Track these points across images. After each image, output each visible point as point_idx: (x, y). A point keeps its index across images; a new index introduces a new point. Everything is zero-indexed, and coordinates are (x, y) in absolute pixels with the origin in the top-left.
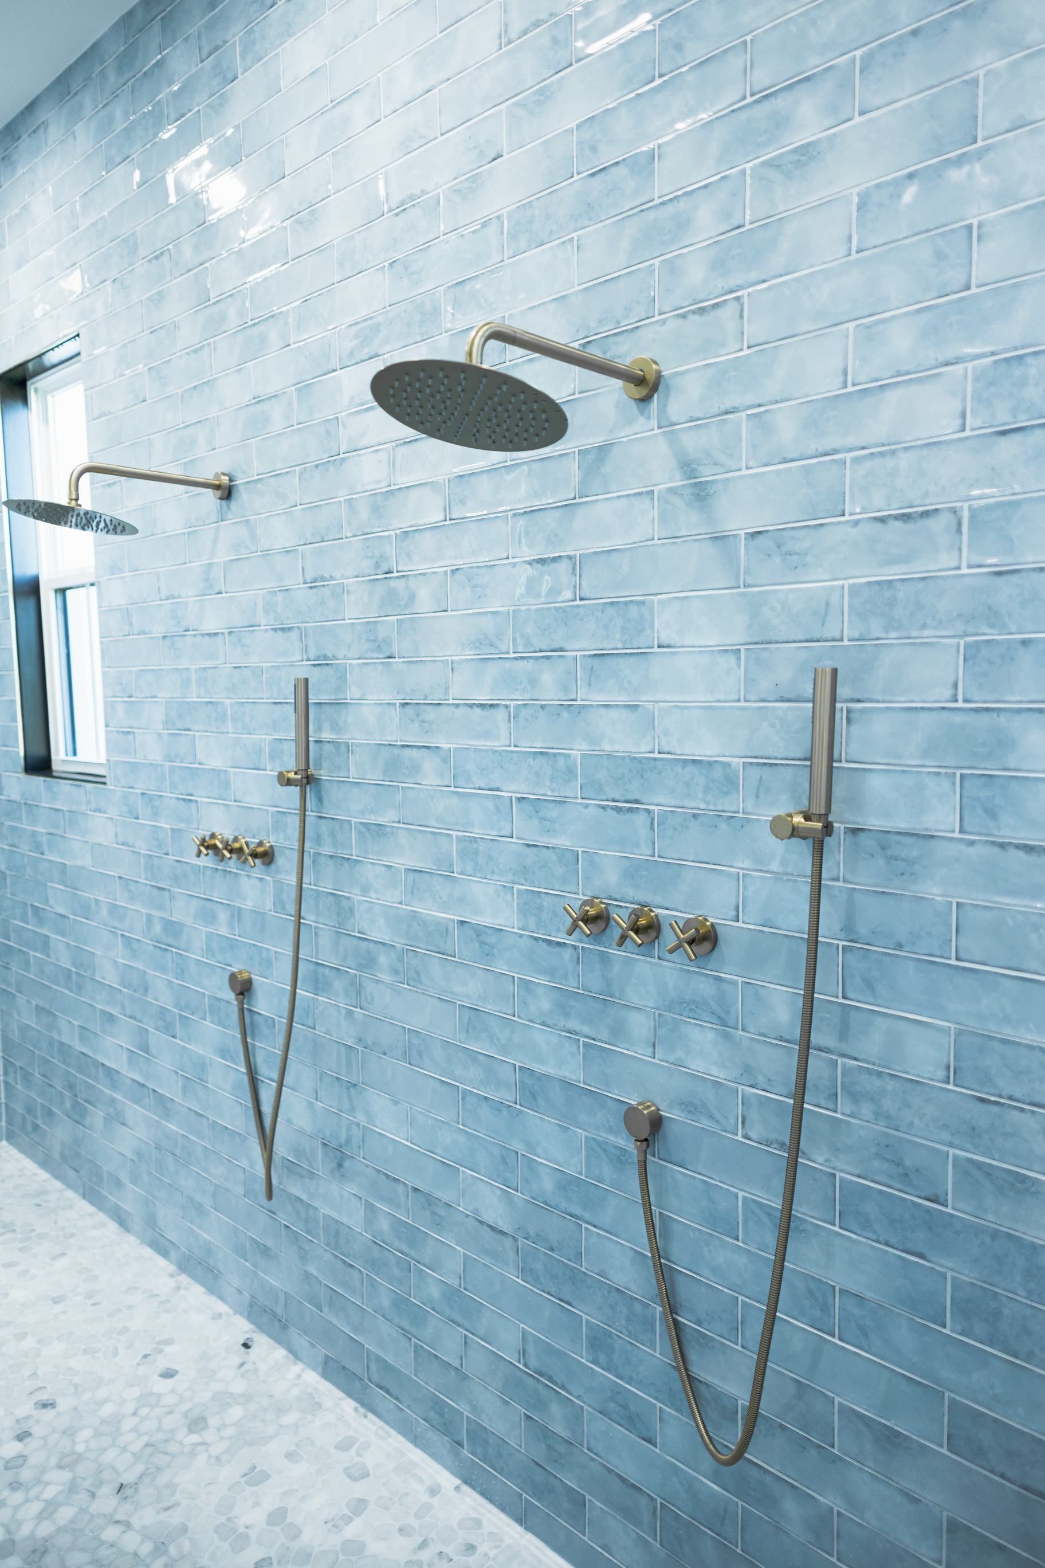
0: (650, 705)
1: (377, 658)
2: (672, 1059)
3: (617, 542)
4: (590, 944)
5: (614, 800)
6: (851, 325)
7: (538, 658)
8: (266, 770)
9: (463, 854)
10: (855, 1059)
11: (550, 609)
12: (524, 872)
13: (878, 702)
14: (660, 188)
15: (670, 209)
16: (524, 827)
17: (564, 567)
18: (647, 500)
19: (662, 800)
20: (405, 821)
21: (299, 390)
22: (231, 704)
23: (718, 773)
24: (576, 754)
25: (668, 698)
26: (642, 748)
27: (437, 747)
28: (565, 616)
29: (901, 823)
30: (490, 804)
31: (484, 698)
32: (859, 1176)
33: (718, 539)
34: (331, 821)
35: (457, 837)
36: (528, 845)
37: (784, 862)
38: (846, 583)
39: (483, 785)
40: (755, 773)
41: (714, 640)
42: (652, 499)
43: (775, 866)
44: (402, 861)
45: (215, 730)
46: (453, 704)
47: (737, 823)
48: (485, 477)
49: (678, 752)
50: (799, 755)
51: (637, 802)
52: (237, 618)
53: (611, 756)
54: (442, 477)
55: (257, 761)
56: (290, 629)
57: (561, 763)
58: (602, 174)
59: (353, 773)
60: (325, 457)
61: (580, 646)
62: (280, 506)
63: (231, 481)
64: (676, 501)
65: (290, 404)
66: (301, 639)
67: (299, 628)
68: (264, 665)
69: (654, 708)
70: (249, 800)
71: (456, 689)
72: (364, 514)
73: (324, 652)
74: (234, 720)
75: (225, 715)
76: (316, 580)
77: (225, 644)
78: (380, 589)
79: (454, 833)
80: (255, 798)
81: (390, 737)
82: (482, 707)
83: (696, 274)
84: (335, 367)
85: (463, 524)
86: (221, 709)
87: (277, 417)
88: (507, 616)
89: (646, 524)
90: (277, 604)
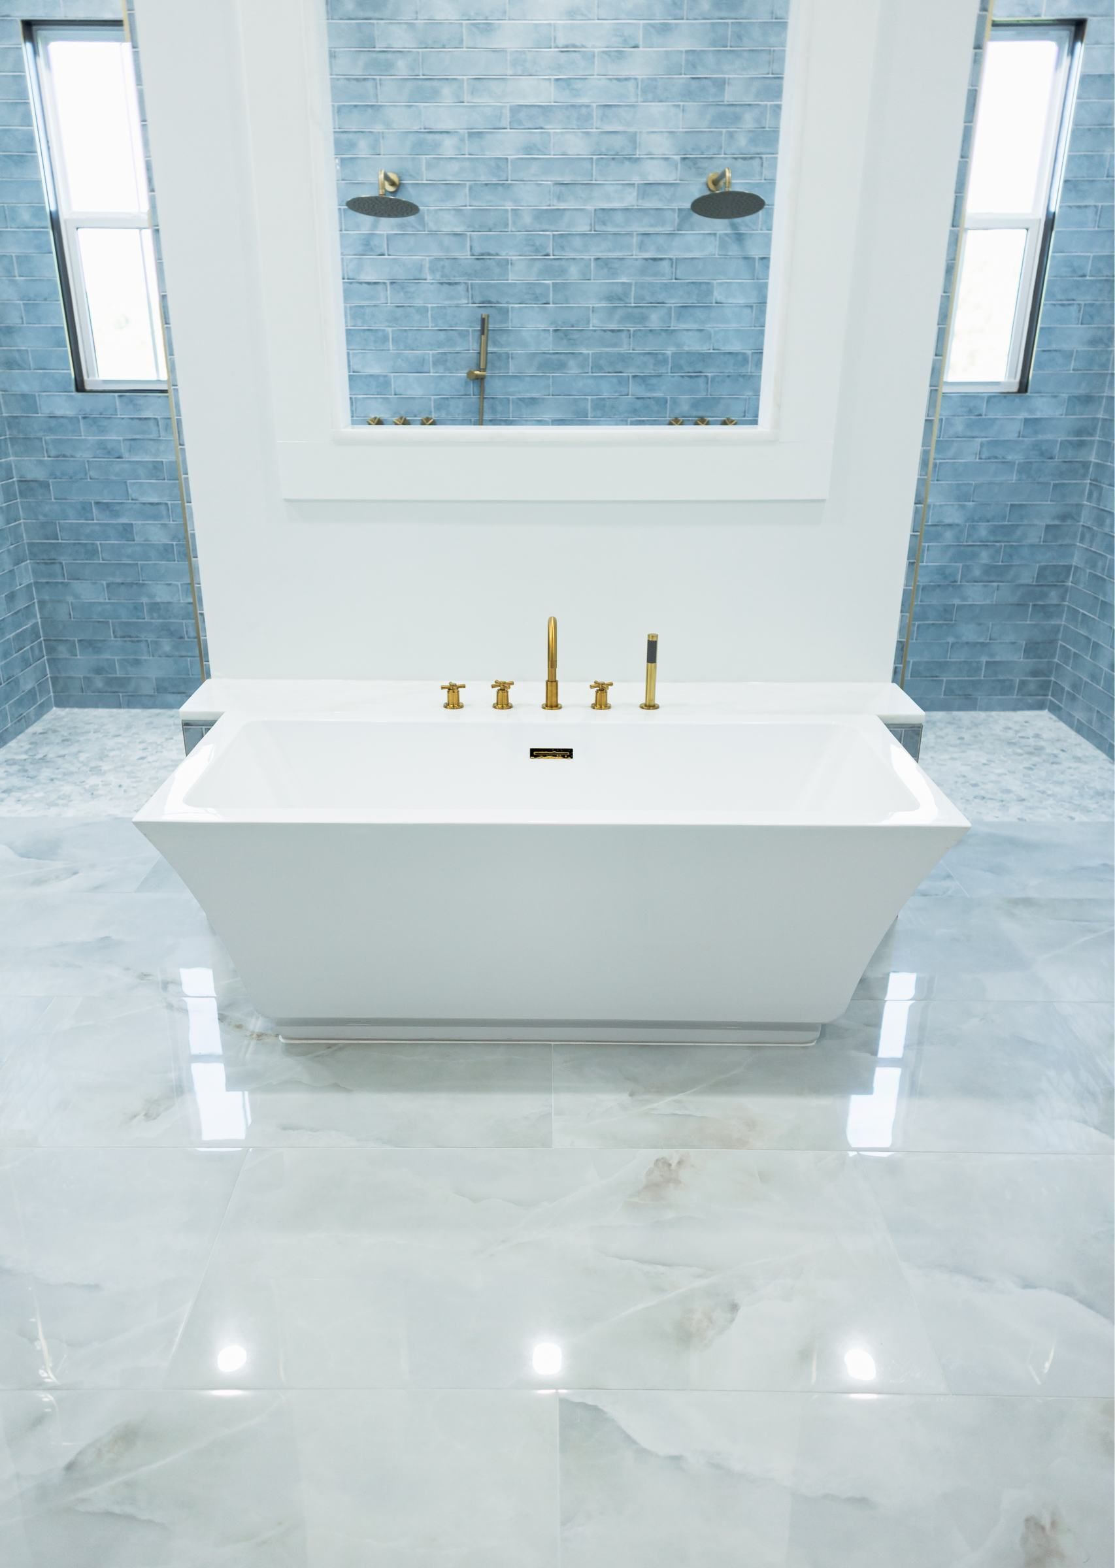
1: (535, 304)
3: (696, 254)
5: (688, 373)
7: (649, 307)
8: (429, 373)
9: (594, 408)
11: (658, 283)
12: (635, 411)
14: (728, 97)
15: (732, 109)
16: (635, 389)
17: (665, 264)
18: (713, 237)
19: (712, 371)
20: (554, 394)
21: (469, 133)
22: (393, 331)
23: (740, 357)
24: (669, 353)
25: (719, 326)
26: (705, 348)
27: (581, 353)
28: (666, 287)
30: (615, 380)
31: (613, 326)
33: (746, 258)
34: (491, 400)
35: (591, 399)
36: (639, 398)
39: (610, 370)
40: (756, 357)
41: (741, 301)
42: (716, 236)
45: (374, 348)
46: (593, 330)
47: (747, 378)
48: (620, 212)
49: (723, 349)
51: (700, 372)
52: (401, 274)
53: (688, 353)
54: (590, 207)
55: (419, 367)
56: (456, 283)
57: (660, 357)
58: (698, 80)
59: (512, 370)
60: (494, 180)
61: (673, 302)
62: (449, 205)
63: (400, 180)
64: (727, 239)
65: (462, 140)
66: (467, 290)
67: (465, 283)
68: (429, 305)
69: (712, 330)
70: (410, 393)
71: (595, 322)
72: (527, 219)
73: (490, 299)
74: (395, 341)
75: (385, 339)
76: (482, 255)
77: (387, 290)
78: (538, 265)
79: (589, 397)
80: (417, 391)
81: (544, 349)
82: (612, 331)
83: (742, 141)
84: (505, 126)
85: (603, 235)
86: (380, 334)
87: (448, 146)
88: (630, 284)
89: (711, 248)
90: (443, 267)
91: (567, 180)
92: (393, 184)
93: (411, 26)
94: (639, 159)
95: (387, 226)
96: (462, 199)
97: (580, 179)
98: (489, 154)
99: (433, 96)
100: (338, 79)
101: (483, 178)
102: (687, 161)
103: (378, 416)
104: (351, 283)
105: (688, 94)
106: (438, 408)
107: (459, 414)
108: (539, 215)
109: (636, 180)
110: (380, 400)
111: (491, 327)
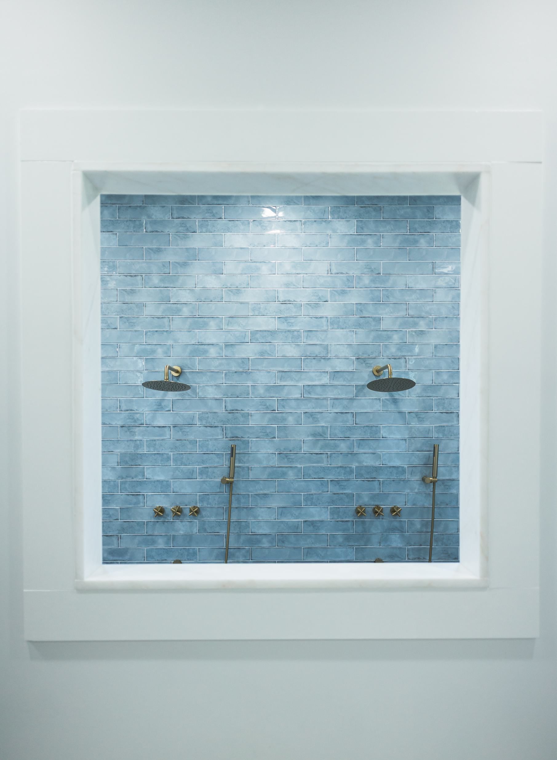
0: (380, 453)
1: (266, 438)
2: (386, 545)
3: (368, 410)
4: (358, 519)
5: (367, 478)
6: (434, 371)
7: (339, 440)
8: (196, 479)
9: (305, 500)
10: (437, 532)
11: (344, 426)
12: (333, 502)
13: (442, 451)
14: (382, 327)
15: (385, 333)
16: (333, 489)
17: (349, 416)
18: (378, 401)
19: (382, 477)
20: (279, 492)
21: (225, 345)
22: (173, 454)
23: (400, 469)
24: (354, 466)
25: (385, 451)
26: (377, 464)
27: (296, 467)
28: (350, 429)
29: (447, 478)
30: (319, 483)
31: (317, 451)
32: (438, 559)
33: (400, 412)
34: (237, 495)
35: (303, 494)
36: (335, 494)
37: (418, 489)
38: (434, 425)
39: (316, 477)
40: (410, 469)
41: (399, 437)
42: (380, 401)
43: (416, 491)
44: (275, 505)
45: (160, 465)
46: (303, 453)
47: (405, 481)
48: (319, 387)
49: (389, 464)
50: (423, 464)
51: (375, 478)
52: (180, 421)
53: (366, 467)
54: (300, 384)
55: (190, 476)
56: (216, 427)
57: (348, 469)
58: (364, 318)
59: (251, 477)
60: (241, 370)
61: (356, 437)
62: (212, 383)
63: (182, 370)
64: (388, 402)
65: (221, 349)
66: (223, 431)
67: (221, 427)
68: (198, 439)
69: (381, 453)
70: (183, 491)
71: (305, 448)
72: (261, 391)
73: (237, 435)
74: (175, 460)
75: (169, 458)
76: (233, 410)
77: (171, 431)
78: (269, 416)
79: (302, 493)
80: (188, 490)
81: (271, 464)
82: (317, 454)
83: (393, 350)
84: (248, 342)
85: (309, 399)
86: (165, 456)
87: (213, 352)
88: (327, 427)
89: (378, 407)
90: (208, 417)
91: (286, 369)
92: (177, 372)
93: (192, 291)
94: (330, 358)
95: (171, 395)
96: (221, 380)
97: (293, 369)
98: (237, 356)
99: (205, 326)
100: (147, 318)
101: (234, 369)
102: (359, 360)
103: (161, 506)
104: (148, 427)
105: (359, 325)
106: (201, 500)
107: (216, 504)
108: (269, 388)
109: (329, 369)
110: (164, 496)
111: (237, 451)
